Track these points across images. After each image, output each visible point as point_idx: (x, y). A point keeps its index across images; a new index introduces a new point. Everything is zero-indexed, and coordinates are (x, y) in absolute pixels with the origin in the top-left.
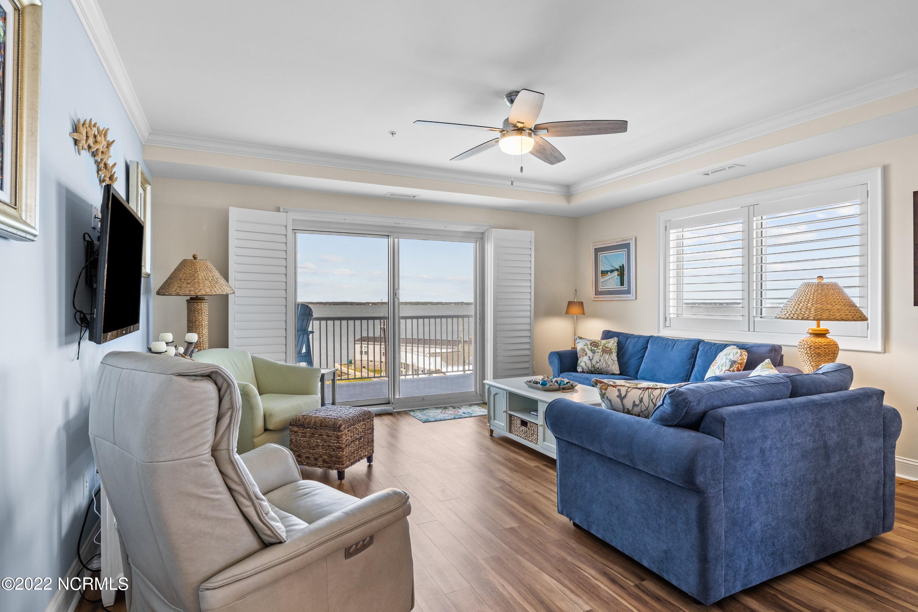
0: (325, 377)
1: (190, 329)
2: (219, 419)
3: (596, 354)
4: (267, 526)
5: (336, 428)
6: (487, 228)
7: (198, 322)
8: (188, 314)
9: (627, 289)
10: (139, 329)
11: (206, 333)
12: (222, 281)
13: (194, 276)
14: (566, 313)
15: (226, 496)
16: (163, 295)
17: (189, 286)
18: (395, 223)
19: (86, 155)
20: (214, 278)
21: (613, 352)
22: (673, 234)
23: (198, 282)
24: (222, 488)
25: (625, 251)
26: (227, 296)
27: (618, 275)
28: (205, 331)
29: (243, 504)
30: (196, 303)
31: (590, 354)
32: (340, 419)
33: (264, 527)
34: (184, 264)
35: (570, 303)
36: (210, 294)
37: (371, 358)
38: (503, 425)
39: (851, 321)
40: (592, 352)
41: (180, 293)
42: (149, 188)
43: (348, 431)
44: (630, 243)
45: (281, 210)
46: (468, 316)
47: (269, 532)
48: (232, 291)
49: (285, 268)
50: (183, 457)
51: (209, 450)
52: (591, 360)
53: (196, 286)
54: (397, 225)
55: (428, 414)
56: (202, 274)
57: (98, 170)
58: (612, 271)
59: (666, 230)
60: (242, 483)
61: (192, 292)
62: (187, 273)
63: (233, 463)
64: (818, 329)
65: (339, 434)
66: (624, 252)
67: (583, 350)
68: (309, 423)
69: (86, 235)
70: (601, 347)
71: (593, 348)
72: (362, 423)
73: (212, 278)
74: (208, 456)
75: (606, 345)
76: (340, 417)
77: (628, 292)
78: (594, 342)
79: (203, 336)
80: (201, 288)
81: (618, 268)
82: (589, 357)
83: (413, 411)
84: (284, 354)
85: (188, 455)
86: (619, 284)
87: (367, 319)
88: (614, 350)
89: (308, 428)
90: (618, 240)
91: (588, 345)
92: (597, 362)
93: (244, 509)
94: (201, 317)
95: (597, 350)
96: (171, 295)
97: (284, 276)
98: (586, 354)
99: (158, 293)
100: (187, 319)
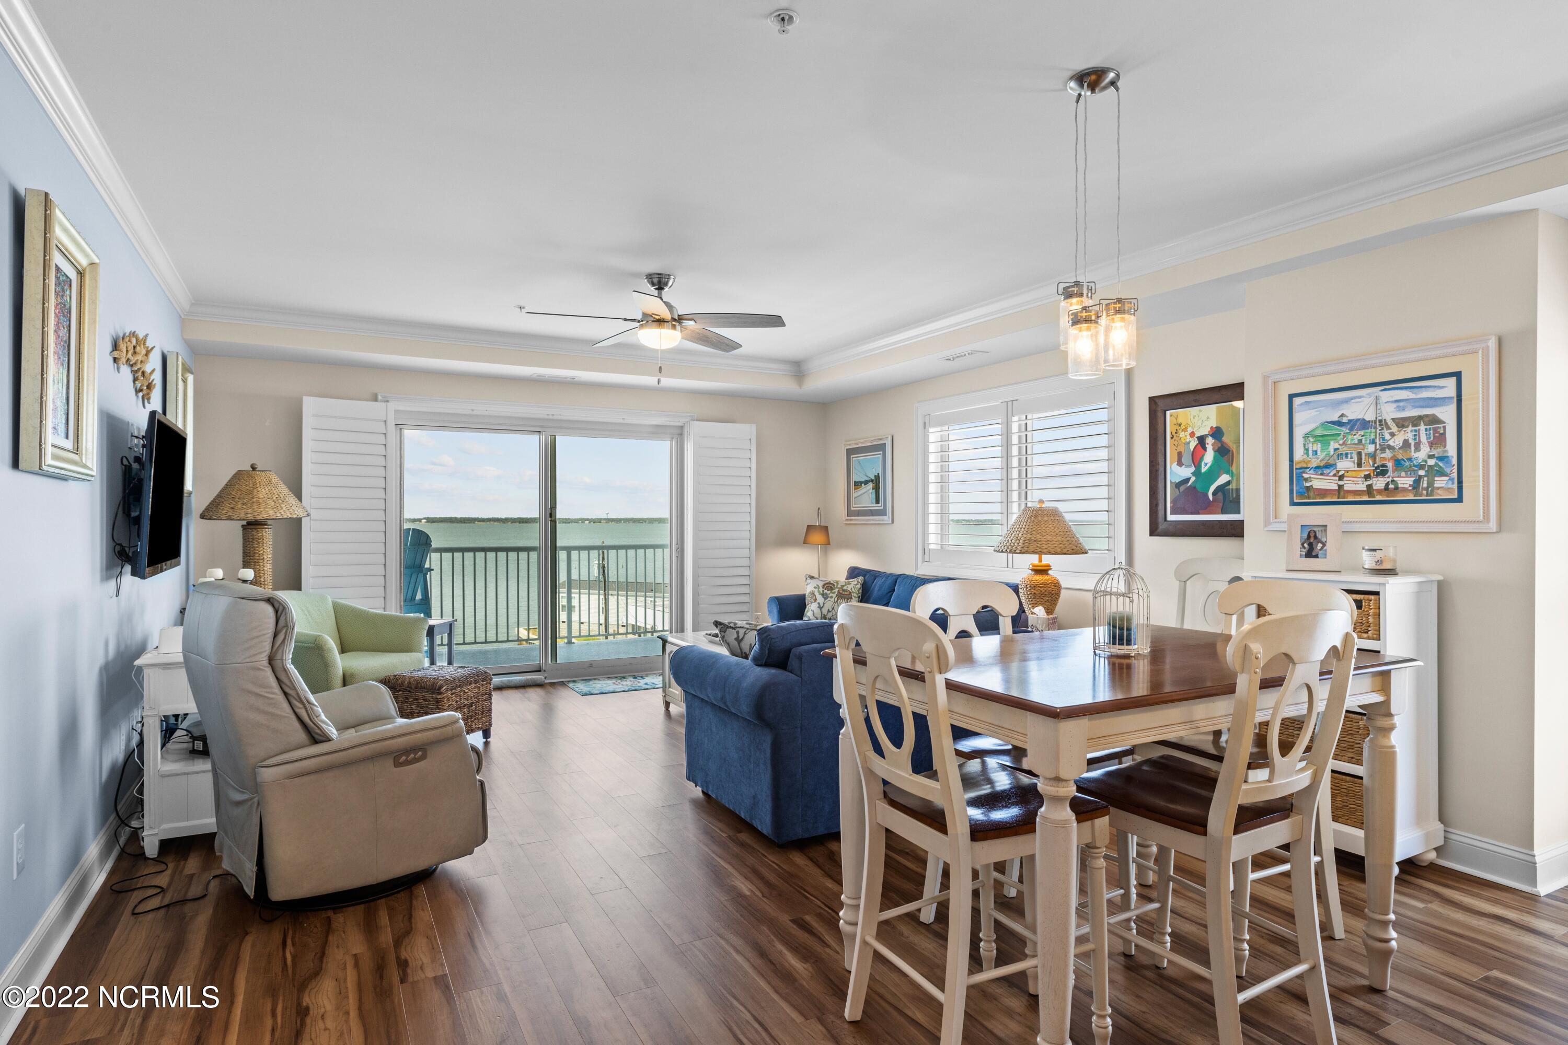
0: (436, 630)
1: (246, 565)
2: (275, 635)
3: (829, 599)
4: (317, 726)
5: (435, 689)
6: (687, 420)
7: (257, 555)
8: (243, 544)
9: (882, 508)
10: (180, 565)
11: (269, 570)
12: (292, 499)
13: (252, 494)
14: (804, 543)
15: (280, 697)
16: (210, 519)
17: (245, 507)
18: (548, 415)
19: (126, 370)
20: (281, 496)
21: (853, 597)
22: (934, 435)
23: (258, 502)
24: (277, 690)
25: (880, 454)
26: (298, 522)
27: (873, 489)
28: (268, 568)
29: (296, 706)
30: (255, 529)
31: (820, 599)
32: (442, 678)
33: (314, 726)
34: (238, 477)
35: (810, 528)
36: (274, 517)
37: (584, 619)
38: (677, 693)
39: (1059, 554)
40: (823, 597)
41: (233, 517)
42: (190, 378)
43: (452, 694)
44: (885, 444)
45: (380, 397)
46: (662, 547)
47: (318, 731)
48: (306, 513)
49: (383, 480)
50: (244, 661)
51: (267, 658)
52: (820, 608)
53: (255, 507)
54: (551, 417)
55: (594, 685)
56: (263, 490)
57: (135, 380)
58: (866, 483)
59: (925, 428)
60: (294, 688)
61: (249, 515)
62: (243, 489)
63: (285, 670)
64: (1040, 564)
65: (438, 697)
66: (878, 456)
67: (813, 594)
68: (402, 684)
69: (124, 459)
70: (836, 590)
71: (826, 591)
72: (473, 685)
73: (277, 496)
74: (266, 663)
75: (845, 588)
76: (443, 677)
77: (883, 513)
78: (829, 583)
79: (264, 574)
80: (262, 510)
81: (873, 478)
82: (819, 603)
83: (574, 682)
84: (383, 599)
85: (248, 660)
86: (874, 501)
87: (507, 550)
88: (855, 595)
89: (400, 691)
90: (872, 439)
91: (819, 588)
92: (829, 611)
93: (297, 710)
94: (262, 549)
95: (831, 595)
96: (221, 519)
97: (383, 491)
98: (816, 600)
99: (203, 516)
100: (242, 551)
